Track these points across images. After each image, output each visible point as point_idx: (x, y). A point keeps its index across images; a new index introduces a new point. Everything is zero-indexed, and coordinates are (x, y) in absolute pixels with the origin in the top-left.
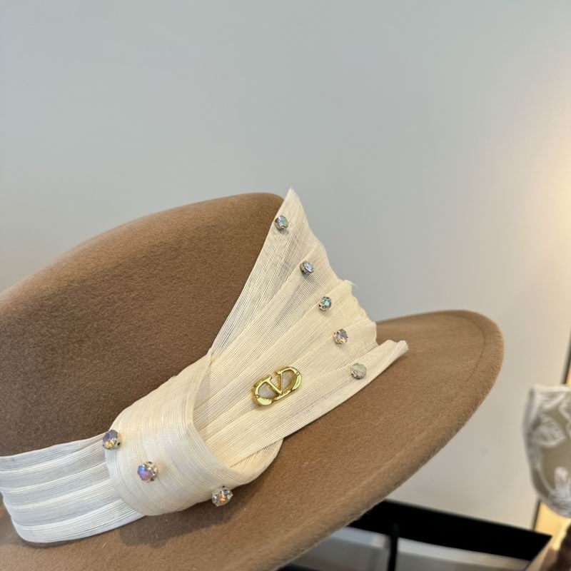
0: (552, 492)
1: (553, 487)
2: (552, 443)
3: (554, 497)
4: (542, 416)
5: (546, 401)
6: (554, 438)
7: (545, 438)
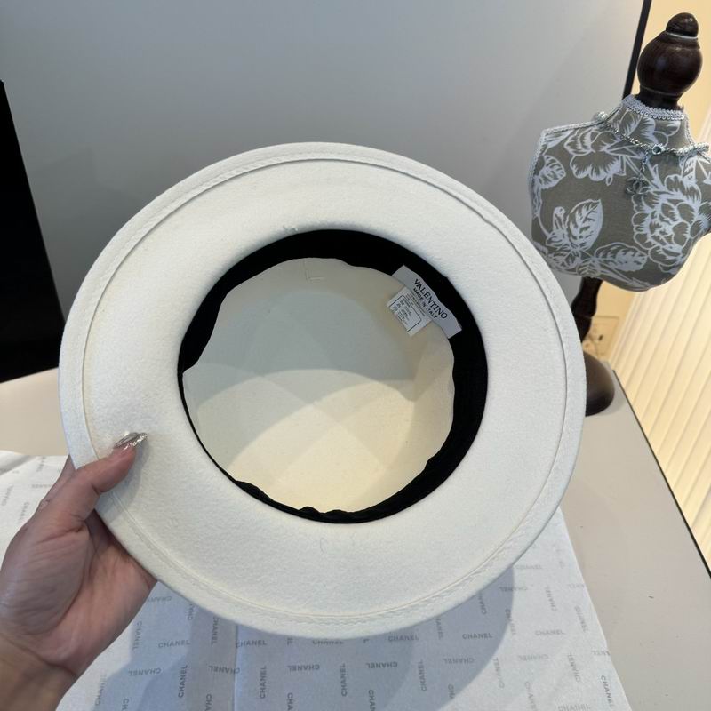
0: (549, 236)
1: (550, 230)
2: (554, 183)
3: (550, 241)
4: (545, 157)
5: (551, 141)
6: (556, 178)
7: (546, 180)
